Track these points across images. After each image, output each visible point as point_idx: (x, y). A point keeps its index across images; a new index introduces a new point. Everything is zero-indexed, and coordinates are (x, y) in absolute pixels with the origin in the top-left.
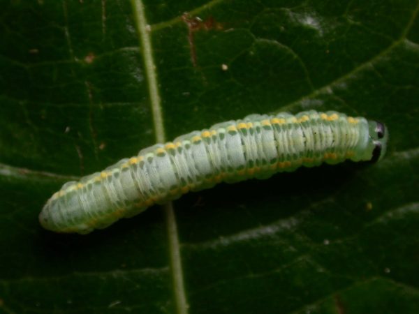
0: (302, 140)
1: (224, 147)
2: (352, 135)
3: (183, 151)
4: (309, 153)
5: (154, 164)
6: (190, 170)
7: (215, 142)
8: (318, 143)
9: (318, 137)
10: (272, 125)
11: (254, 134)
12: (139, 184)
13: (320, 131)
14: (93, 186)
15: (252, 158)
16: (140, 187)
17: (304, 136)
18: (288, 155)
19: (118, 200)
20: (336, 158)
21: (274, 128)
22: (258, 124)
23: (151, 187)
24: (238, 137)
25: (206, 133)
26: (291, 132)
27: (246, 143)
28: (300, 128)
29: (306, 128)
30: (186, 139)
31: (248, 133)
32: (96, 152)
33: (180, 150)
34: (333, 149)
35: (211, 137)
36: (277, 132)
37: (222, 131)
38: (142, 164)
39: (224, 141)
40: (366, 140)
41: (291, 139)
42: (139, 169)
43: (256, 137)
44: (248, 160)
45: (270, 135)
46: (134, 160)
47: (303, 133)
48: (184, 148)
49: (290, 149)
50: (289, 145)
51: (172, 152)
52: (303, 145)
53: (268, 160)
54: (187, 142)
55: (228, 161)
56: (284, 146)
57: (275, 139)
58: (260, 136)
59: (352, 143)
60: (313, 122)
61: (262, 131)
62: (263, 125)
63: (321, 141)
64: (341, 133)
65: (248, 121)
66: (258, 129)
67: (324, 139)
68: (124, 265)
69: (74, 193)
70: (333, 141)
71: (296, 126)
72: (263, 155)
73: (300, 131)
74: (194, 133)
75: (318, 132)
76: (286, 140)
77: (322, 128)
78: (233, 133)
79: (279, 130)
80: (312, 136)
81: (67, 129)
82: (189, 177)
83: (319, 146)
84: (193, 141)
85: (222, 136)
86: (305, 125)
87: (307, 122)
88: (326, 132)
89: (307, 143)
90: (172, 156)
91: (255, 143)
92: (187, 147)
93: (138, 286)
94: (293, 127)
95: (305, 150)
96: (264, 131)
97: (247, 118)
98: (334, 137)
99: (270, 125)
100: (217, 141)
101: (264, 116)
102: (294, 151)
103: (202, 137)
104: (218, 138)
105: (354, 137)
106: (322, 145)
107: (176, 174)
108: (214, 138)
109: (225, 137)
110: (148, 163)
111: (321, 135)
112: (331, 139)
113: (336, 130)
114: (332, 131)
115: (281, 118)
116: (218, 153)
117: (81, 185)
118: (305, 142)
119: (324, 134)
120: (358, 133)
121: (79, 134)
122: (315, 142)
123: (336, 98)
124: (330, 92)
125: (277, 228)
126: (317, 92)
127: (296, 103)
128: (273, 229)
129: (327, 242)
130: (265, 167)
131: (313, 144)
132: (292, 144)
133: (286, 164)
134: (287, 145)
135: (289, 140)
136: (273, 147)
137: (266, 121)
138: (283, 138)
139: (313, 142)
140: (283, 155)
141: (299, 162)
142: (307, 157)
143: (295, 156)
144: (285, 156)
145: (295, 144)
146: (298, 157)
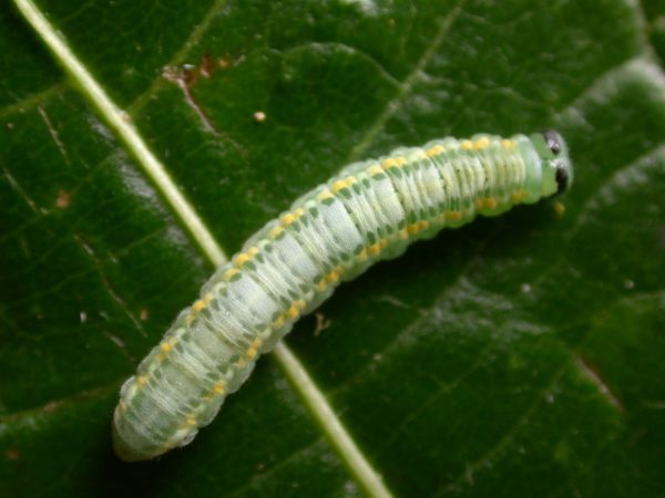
0: (438, 184)
1: (324, 226)
2: (513, 166)
3: (264, 258)
4: (452, 203)
5: (232, 295)
6: (288, 281)
7: (307, 226)
8: (465, 185)
9: (463, 176)
10: (386, 171)
11: (362, 192)
12: (224, 334)
13: (464, 165)
14: (161, 370)
15: (370, 229)
16: (229, 338)
17: (442, 177)
18: (421, 211)
19: (208, 371)
20: (495, 206)
21: (389, 175)
22: (363, 175)
23: (245, 330)
24: (339, 205)
25: (289, 217)
26: (420, 174)
27: (354, 210)
28: (432, 167)
29: (441, 163)
30: (261, 239)
31: (353, 193)
32: (139, 327)
33: (259, 258)
34: (487, 192)
35: (298, 219)
36: (396, 179)
37: (311, 204)
38: (215, 304)
39: (320, 218)
40: (538, 164)
41: (422, 185)
42: (213, 312)
43: (366, 196)
44: (366, 234)
45: (387, 186)
46: (199, 305)
47: (440, 172)
48: (264, 252)
49: (423, 201)
50: (421, 195)
51: (250, 266)
52: (442, 191)
53: (394, 225)
54: (264, 242)
55: (338, 246)
56: (413, 198)
57: (396, 190)
58: (371, 192)
59: (517, 178)
60: (452, 154)
61: (372, 182)
62: (372, 175)
63: (469, 182)
64: (496, 165)
65: (347, 176)
66: (366, 183)
67: (473, 178)
68: (261, 467)
69: (141, 395)
70: (487, 180)
71: (426, 164)
72: (385, 220)
73: (433, 171)
74: (269, 225)
75: (461, 168)
76: (414, 188)
77: (467, 162)
78: (328, 202)
79: (399, 176)
80: (454, 174)
81: (83, 316)
82: (290, 293)
83: (467, 192)
84: (273, 237)
85: (314, 212)
86: (439, 160)
87: (442, 155)
88: (473, 167)
89: (448, 188)
90: (253, 272)
91: (367, 204)
92: (268, 249)
93: (295, 485)
94: (421, 167)
95: (447, 200)
96: (376, 183)
97: (344, 172)
98: (486, 172)
99: (382, 171)
100: (309, 222)
101: (370, 162)
102: (429, 202)
103: (284, 225)
104: (310, 217)
105: (517, 169)
106: (470, 187)
107: (271, 295)
108: (304, 219)
109: (319, 211)
110: (223, 298)
111: (466, 171)
112: (482, 178)
113: (488, 162)
114: (483, 165)
115: (398, 156)
116: (318, 240)
117: (143, 380)
118: (445, 187)
119: (470, 170)
120: (521, 160)
121: (103, 314)
122: (461, 185)
123: (438, 81)
124: (425, 78)
125: (448, 304)
126: (406, 87)
127: (386, 116)
128: (442, 308)
129: (526, 288)
130: (393, 237)
131: (458, 188)
132: (424, 193)
133: (421, 226)
134: (417, 196)
135: (419, 188)
136: (397, 204)
137: (375, 167)
138: (409, 185)
139: (457, 184)
140: (412, 212)
141: (440, 220)
142: (452, 209)
143: (432, 212)
144: (417, 214)
145: (430, 192)
146: (438, 213)
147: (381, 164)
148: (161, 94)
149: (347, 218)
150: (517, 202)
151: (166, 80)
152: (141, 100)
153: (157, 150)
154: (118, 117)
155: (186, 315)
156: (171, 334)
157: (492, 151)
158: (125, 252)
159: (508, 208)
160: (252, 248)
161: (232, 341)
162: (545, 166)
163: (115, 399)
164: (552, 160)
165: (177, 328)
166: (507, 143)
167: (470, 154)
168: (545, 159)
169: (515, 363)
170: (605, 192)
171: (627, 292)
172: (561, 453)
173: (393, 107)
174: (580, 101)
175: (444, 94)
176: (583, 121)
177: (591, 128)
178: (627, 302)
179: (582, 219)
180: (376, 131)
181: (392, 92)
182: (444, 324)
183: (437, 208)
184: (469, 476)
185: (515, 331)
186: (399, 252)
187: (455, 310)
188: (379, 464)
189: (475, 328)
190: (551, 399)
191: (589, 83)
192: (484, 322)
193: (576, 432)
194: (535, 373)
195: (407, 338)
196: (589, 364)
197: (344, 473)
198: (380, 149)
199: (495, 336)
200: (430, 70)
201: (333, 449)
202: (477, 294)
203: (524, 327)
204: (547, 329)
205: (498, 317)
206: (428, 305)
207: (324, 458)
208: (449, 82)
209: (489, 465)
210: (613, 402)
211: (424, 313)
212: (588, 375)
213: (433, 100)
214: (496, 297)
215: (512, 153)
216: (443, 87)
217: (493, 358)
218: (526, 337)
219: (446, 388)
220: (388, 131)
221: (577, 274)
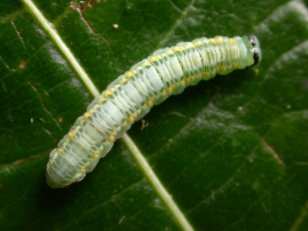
0: (199, 59)
1: (146, 79)
2: (234, 51)
3: (118, 93)
4: (206, 68)
5: (103, 111)
6: (129, 104)
7: (138, 78)
8: (212, 60)
9: (211, 56)
10: (174, 53)
11: (163, 63)
12: (99, 129)
13: (211, 50)
14: (69, 145)
15: (167, 80)
16: (101, 130)
17: (201, 56)
18: (191, 72)
19: (91, 146)
20: (225, 70)
21: (176, 55)
22: (164, 55)
23: (109, 127)
24: (153, 69)
25: (129, 74)
26: (190, 54)
27: (160, 71)
28: (196, 51)
29: (201, 50)
30: (116, 84)
31: (159, 63)
32: (58, 125)
33: (115, 93)
34: (222, 63)
35: (134, 75)
36: (179, 57)
37: (140, 68)
38: (94, 115)
39: (144, 75)
40: (245, 50)
41: (191, 59)
42: (94, 118)
43: (166, 64)
44: (165, 82)
45: (175, 60)
46: (87, 115)
47: (200, 53)
48: (118, 90)
49: (192, 67)
50: (191, 65)
51: (111, 97)
52: (201, 63)
53: (179, 78)
54: (118, 86)
55: (152, 88)
56: (187, 66)
57: (180, 62)
58: (168, 63)
59: (236, 57)
60: (205, 45)
61: (168, 58)
62: (168, 54)
63: (213, 58)
64: (226, 50)
65: (156, 55)
66: (165, 58)
67: (215, 56)
69: (59, 157)
70: (222, 57)
71: (193, 49)
72: (174, 76)
73: (197, 53)
74: (120, 77)
75: (210, 52)
76: (188, 61)
77: (212, 49)
78: (148, 67)
79: (181, 55)
80: (206, 55)
81: (32, 120)
82: (130, 110)
83: (213, 63)
84: (122, 83)
85: (141, 72)
86: (199, 48)
87: (201, 45)
88: (215, 51)
89: (204, 61)
90: (112, 100)
91: (166, 68)
92: (120, 89)
93: (132, 200)
94: (191, 51)
95: (203, 67)
96: (170, 58)
97: (155, 53)
98: (221, 54)
100: (139, 77)
101: (167, 48)
102: (195, 68)
103: (127, 78)
104: (139, 74)
105: (236, 52)
107: (121, 110)
108: (136, 75)
109: (144, 71)
110: (98, 112)
111: (212, 53)
112: (219, 56)
113: (223, 49)
114: (220, 50)
115: (180, 46)
116: (143, 85)
117: (61, 150)
118: (202, 61)
119: (214, 53)
120: (238, 48)
121: (41, 119)
122: (209, 60)
123: (200, 10)
124: (194, 9)
125: (203, 116)
126: (185, 13)
127: (175, 27)
128: (201, 117)
129: (240, 108)
130: (178, 84)
131: (208, 62)
132: (193, 63)
133: (191, 79)
134: (189, 65)
135: (190, 61)
136: (180, 68)
137: (169, 51)
138: (185, 59)
139: (208, 59)
140: (187, 73)
141: (200, 76)
142: (205, 71)
143: (196, 72)
144: (189, 73)
145: (195, 63)
146: (199, 73)
147: (172, 50)
148: (69, 15)
149: (157, 75)
150: (235, 68)
151: (71, 9)
152: (60, 18)
153: (67, 41)
154: (48, 26)
155: (81, 119)
156: (74, 129)
157: (224, 44)
158: (52, 90)
159: (231, 71)
160: (111, 89)
161: (102, 132)
162: (249, 51)
163: (47, 159)
164: (252, 48)
165: (76, 126)
166: (231, 40)
167: (214, 45)
168: (248, 48)
169: (235, 144)
170: (278, 63)
171: (288, 111)
172: (256, 186)
173: (179, 22)
174: (267, 20)
175: (202, 17)
176: (268, 30)
177: (271, 33)
178: (287, 115)
179: (267, 76)
180: (171, 34)
181: (178, 15)
182: (202, 125)
183: (198, 70)
184: (213, 196)
185: (235, 129)
186: (181, 91)
187: (207, 119)
188: (171, 190)
189: (216, 127)
190: (251, 160)
191: (271, 12)
192: (221, 124)
193: (263, 176)
194: (244, 148)
195: (184, 132)
196: (269, 144)
197: (154, 194)
198: (172, 43)
199: (226, 131)
200: (196, 5)
201: (149, 183)
202: (218, 111)
203: (239, 126)
204: (250, 128)
205: (227, 122)
206: (194, 116)
207: (145, 188)
208: (205, 11)
209: (222, 191)
210: (280, 162)
211: (192, 120)
212: (268, 149)
213: (197, 19)
214: (226, 112)
215: (234, 45)
216: (202, 13)
217: (224, 141)
218: (240, 131)
219: (203, 155)
220: (176, 34)
221: (264, 102)
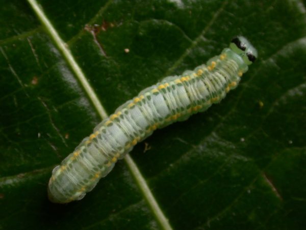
1: (153, 105)
3: (124, 117)
4: (213, 94)
5: (108, 133)
6: (134, 127)
8: (217, 85)
9: (214, 82)
10: (183, 82)
11: (171, 91)
13: (213, 77)
14: (72, 164)
16: (105, 152)
17: (206, 85)
18: (198, 101)
19: (93, 167)
21: (184, 84)
22: (172, 83)
23: (113, 149)
24: (160, 96)
25: (137, 99)
26: (196, 84)
27: (168, 99)
28: (201, 80)
29: (204, 79)
30: (123, 108)
31: (167, 91)
32: (64, 142)
33: (122, 116)
35: (141, 101)
36: (186, 86)
37: (148, 94)
38: (100, 136)
39: (152, 101)
42: (99, 140)
43: (173, 93)
44: (171, 110)
45: (183, 89)
46: (93, 136)
47: (204, 82)
48: (124, 114)
49: (198, 97)
51: (117, 120)
52: (207, 91)
53: (185, 107)
54: (125, 110)
55: (158, 114)
56: (194, 96)
57: (187, 92)
58: (176, 91)
59: (236, 68)
60: (206, 73)
61: (176, 87)
62: (176, 83)
63: (218, 83)
65: (165, 83)
66: (173, 87)
67: (219, 81)
68: (114, 210)
69: (62, 174)
70: (225, 78)
71: (198, 79)
72: (181, 104)
73: (201, 83)
74: (128, 102)
75: (212, 79)
76: (193, 91)
78: (156, 94)
79: (188, 85)
80: (210, 82)
81: (39, 135)
82: (135, 133)
83: (218, 87)
84: (129, 107)
85: (149, 98)
86: (203, 77)
87: (202, 74)
88: (217, 76)
89: (210, 89)
90: (118, 123)
91: (173, 97)
92: (126, 112)
94: (196, 81)
95: (210, 94)
96: (178, 87)
97: (164, 81)
98: (223, 75)
99: (181, 82)
100: (146, 102)
101: (176, 77)
102: (201, 97)
103: (135, 103)
104: (147, 100)
105: (233, 65)
106: (219, 85)
107: (125, 134)
108: (144, 101)
109: (151, 97)
110: (104, 134)
112: (223, 78)
114: (220, 73)
115: (186, 76)
116: (150, 110)
117: (64, 167)
118: (208, 89)
119: (216, 78)
121: (49, 135)
122: (215, 86)
123: (210, 41)
124: (204, 39)
125: (206, 144)
126: (195, 42)
127: (184, 55)
128: (203, 145)
129: (242, 139)
130: (183, 112)
131: (214, 88)
132: (199, 93)
133: (198, 107)
134: (195, 94)
135: (196, 91)
136: (187, 98)
137: (177, 80)
138: (191, 89)
139: (213, 86)
140: (194, 101)
143: (203, 100)
145: (201, 92)
146: (206, 100)
147: (180, 79)
148: (83, 37)
149: (164, 102)
151: (86, 31)
152: (74, 39)
153: (79, 62)
155: (87, 140)
156: (78, 149)
158: (61, 107)
160: (120, 112)
161: (106, 154)
163: (50, 175)
169: (234, 174)
170: (283, 98)
171: (289, 146)
172: (252, 217)
173: (188, 51)
174: (275, 55)
175: (212, 47)
176: (276, 65)
177: (279, 69)
179: (271, 111)
180: (180, 62)
181: (189, 45)
182: (203, 153)
183: (206, 98)
184: (208, 223)
187: (209, 147)
188: (168, 214)
189: (217, 156)
190: (249, 191)
193: (259, 208)
195: (185, 158)
197: (151, 216)
199: (226, 160)
200: (207, 36)
201: (148, 205)
202: (220, 140)
204: (250, 159)
207: (143, 209)
208: (215, 42)
209: (218, 219)
210: (278, 196)
211: (194, 147)
212: (268, 182)
213: (206, 50)
214: (228, 142)
216: (211, 44)
220: (185, 62)
221: (266, 135)
